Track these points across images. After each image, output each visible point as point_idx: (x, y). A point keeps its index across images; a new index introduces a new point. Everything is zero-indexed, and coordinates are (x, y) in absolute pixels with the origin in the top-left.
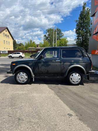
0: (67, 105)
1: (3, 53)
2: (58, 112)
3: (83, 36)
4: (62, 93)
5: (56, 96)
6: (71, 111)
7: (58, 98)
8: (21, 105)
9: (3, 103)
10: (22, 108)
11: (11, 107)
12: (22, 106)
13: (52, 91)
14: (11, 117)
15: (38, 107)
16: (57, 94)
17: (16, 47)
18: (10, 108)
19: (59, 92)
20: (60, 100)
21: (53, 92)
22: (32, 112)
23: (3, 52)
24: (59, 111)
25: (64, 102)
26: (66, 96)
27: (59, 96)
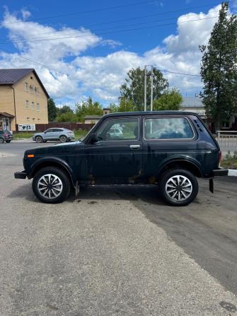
0: (212, 272)
1: (25, 130)
2: (189, 296)
3: (219, 86)
4: (187, 234)
5: (173, 245)
6: (228, 293)
7: (181, 250)
8: (80, 272)
9: (30, 262)
10: (84, 279)
11: (52, 276)
12: (83, 274)
13: (160, 228)
14: (57, 309)
15: (128, 279)
16: (174, 239)
17: (55, 116)
18: (51, 280)
19: (178, 233)
20: (186, 258)
21: (161, 231)
22: (115, 294)
23: (24, 127)
24: (194, 294)
25: (199, 264)
26: (201, 244)
27: (181, 245)
